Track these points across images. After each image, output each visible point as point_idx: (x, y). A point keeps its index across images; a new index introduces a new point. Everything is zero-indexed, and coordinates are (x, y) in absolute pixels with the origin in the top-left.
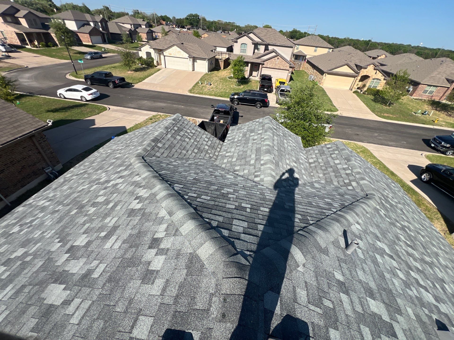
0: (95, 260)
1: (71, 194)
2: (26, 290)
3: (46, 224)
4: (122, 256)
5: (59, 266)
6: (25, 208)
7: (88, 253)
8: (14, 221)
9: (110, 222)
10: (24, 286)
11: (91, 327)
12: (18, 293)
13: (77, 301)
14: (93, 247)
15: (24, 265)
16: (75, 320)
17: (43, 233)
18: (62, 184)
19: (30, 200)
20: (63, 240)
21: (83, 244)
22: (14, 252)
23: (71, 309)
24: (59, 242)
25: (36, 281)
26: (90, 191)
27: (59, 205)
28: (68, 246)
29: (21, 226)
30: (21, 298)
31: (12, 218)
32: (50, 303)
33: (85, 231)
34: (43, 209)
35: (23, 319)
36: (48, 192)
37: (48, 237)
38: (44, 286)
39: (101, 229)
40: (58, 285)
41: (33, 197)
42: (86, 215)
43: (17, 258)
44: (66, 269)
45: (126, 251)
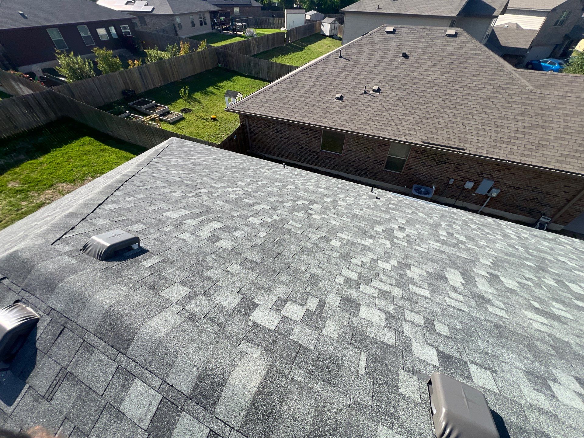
13: (461, 298)
16: (448, 301)
17: (488, 247)
20: (495, 265)
21: (508, 286)
22: (459, 234)
24: (491, 262)
32: (447, 276)
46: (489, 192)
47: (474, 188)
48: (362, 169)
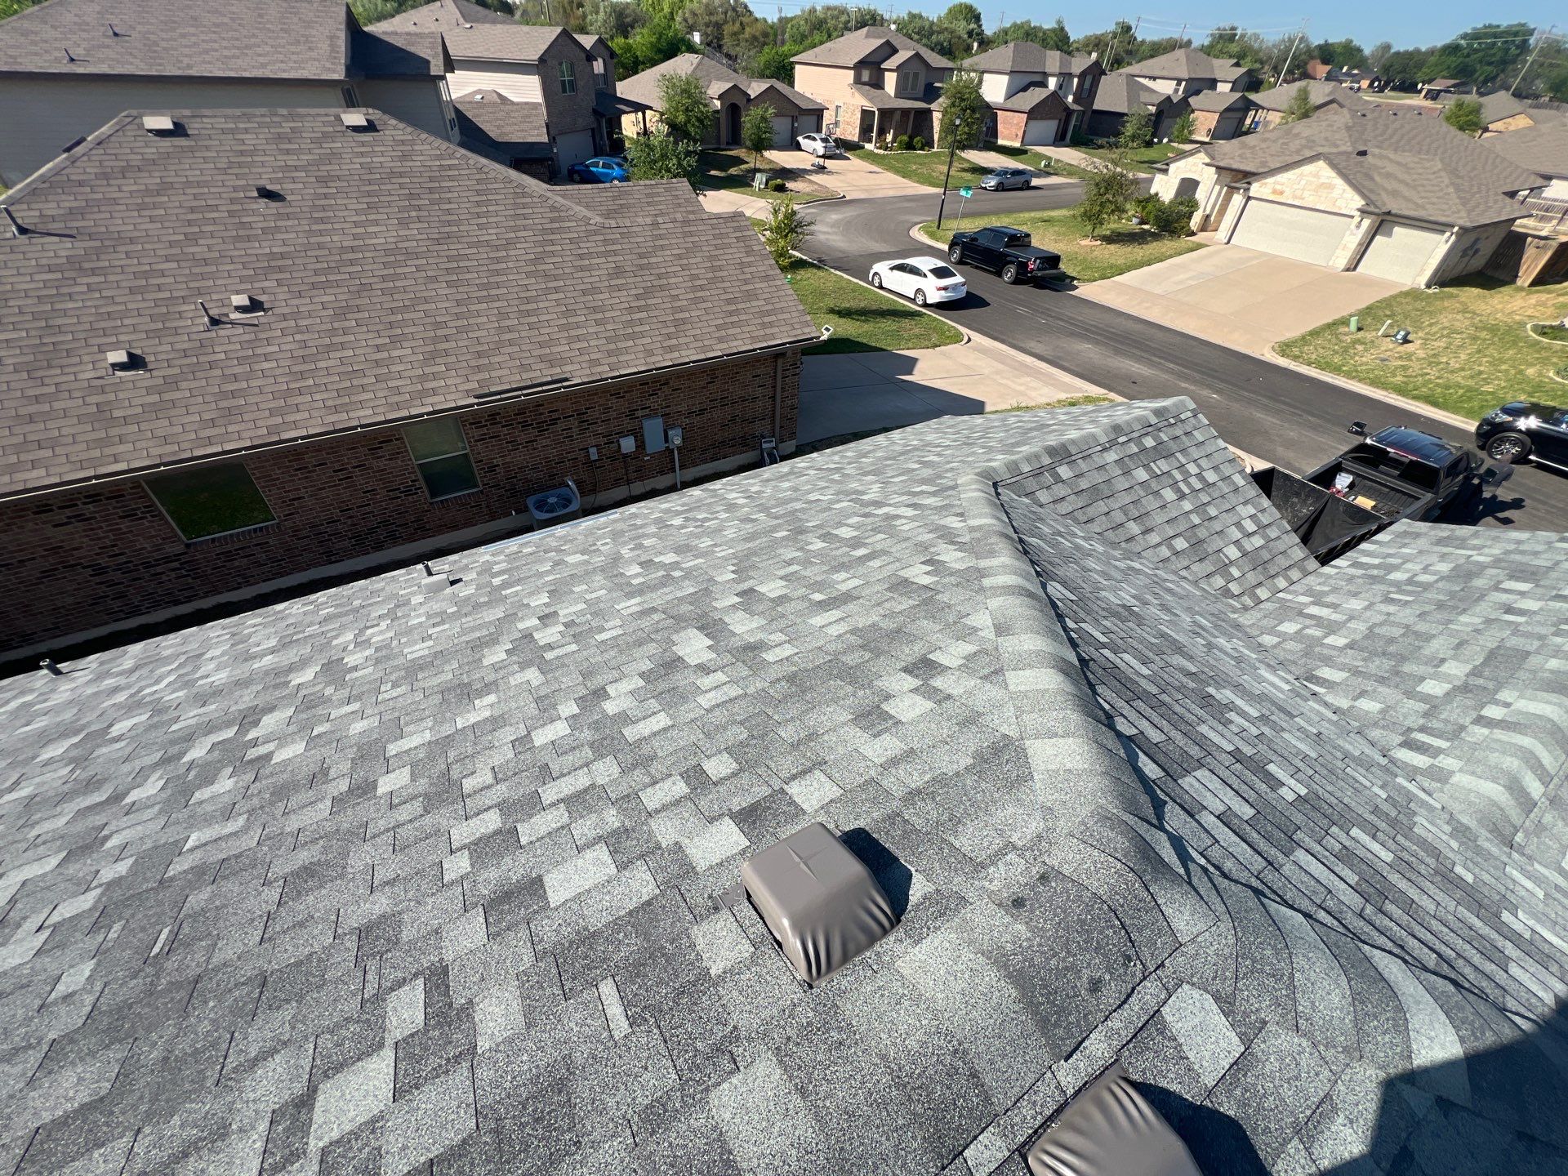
0: (781, 631)
1: (792, 500)
2: (656, 617)
3: (725, 533)
4: (837, 654)
5: (716, 609)
6: (705, 495)
7: (773, 613)
8: (679, 508)
9: (845, 582)
10: (654, 610)
11: (725, 729)
12: (645, 613)
13: (720, 677)
14: (788, 608)
15: (667, 580)
16: (705, 701)
17: (715, 545)
18: (782, 477)
19: (717, 485)
20: (741, 572)
21: (772, 595)
22: (661, 554)
23: (706, 682)
24: (733, 572)
25: (674, 612)
26: (830, 509)
27: (760, 511)
28: (745, 586)
29: (687, 519)
30: (645, 623)
31: (679, 502)
32: (680, 654)
33: (787, 576)
34: (731, 507)
35: (638, 653)
36: (751, 481)
37: (719, 555)
38: (682, 625)
39: (818, 586)
40: (702, 636)
41: (724, 480)
42: (801, 549)
43: (663, 565)
44: (726, 619)
45: (850, 649)
46: (667, 441)
47: (641, 445)
48: (372, 531)
